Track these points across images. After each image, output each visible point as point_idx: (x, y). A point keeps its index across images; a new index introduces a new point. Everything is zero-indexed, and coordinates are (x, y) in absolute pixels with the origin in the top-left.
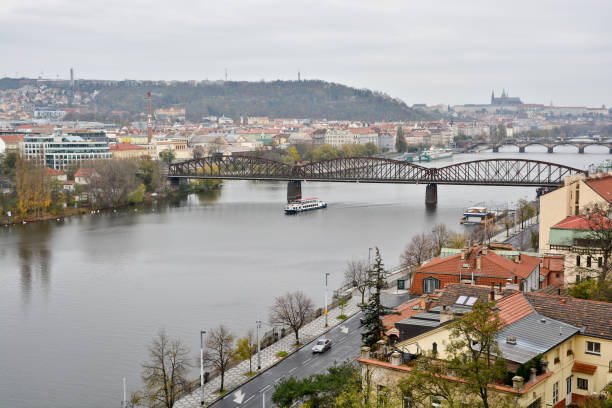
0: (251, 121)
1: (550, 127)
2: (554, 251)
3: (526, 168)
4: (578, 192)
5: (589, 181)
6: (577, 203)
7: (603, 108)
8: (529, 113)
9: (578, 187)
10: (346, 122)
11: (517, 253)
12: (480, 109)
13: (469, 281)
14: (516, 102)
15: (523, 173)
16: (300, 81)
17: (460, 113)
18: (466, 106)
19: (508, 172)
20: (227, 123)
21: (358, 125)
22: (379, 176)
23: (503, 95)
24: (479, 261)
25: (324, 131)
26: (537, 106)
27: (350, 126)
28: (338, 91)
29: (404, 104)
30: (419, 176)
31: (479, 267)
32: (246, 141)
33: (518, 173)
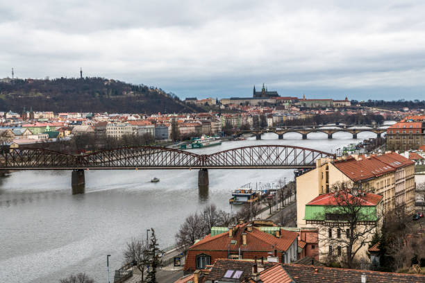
0: (36, 115)
1: (303, 117)
2: (309, 226)
3: (284, 151)
4: (327, 173)
5: (335, 163)
6: (327, 182)
7: (346, 100)
8: (286, 105)
9: (327, 168)
10: (125, 115)
11: (278, 229)
12: (244, 101)
13: (237, 256)
14: (274, 95)
15: (282, 157)
16: (82, 78)
17: (226, 106)
18: (232, 99)
19: (269, 157)
20: (14, 118)
21: (137, 117)
22: (156, 163)
23: (263, 89)
24: (244, 237)
25: (105, 124)
26: (292, 99)
27: (129, 118)
28: (117, 87)
29: (177, 98)
30: (192, 162)
31: (245, 243)
32: (33, 134)
33: (278, 157)
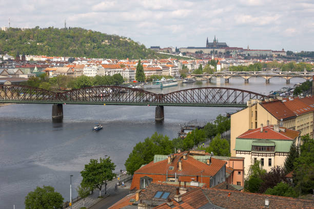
0: (28, 58)
3: (226, 94)
4: (256, 112)
5: (263, 104)
6: (256, 119)
8: (233, 54)
9: (256, 108)
10: (100, 60)
11: (208, 157)
12: (199, 50)
13: (174, 179)
14: (224, 46)
15: (225, 98)
16: (66, 29)
17: (184, 54)
18: (189, 48)
19: (214, 97)
20: (9, 60)
21: (109, 61)
22: (121, 100)
23: (215, 40)
24: (180, 164)
25: (83, 66)
26: (238, 49)
27: (103, 62)
28: (95, 37)
29: (143, 47)
30: (151, 100)
31: (180, 168)
32: (23, 74)
33: (221, 97)
